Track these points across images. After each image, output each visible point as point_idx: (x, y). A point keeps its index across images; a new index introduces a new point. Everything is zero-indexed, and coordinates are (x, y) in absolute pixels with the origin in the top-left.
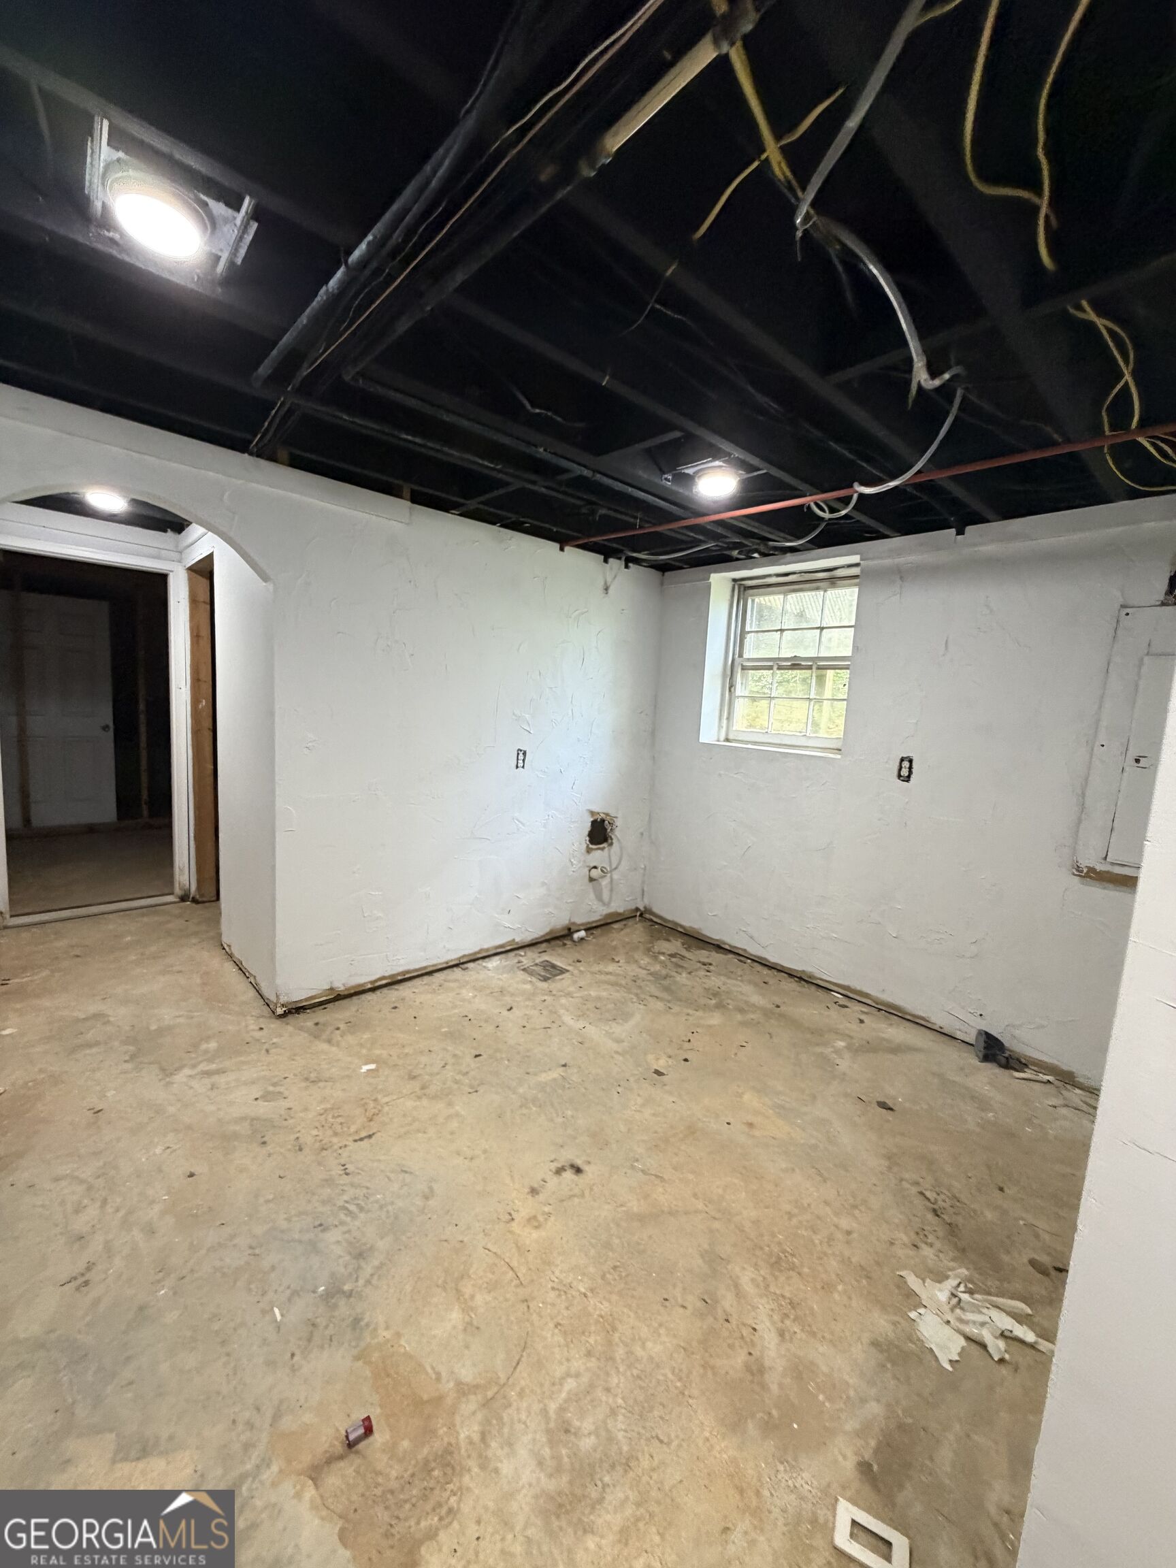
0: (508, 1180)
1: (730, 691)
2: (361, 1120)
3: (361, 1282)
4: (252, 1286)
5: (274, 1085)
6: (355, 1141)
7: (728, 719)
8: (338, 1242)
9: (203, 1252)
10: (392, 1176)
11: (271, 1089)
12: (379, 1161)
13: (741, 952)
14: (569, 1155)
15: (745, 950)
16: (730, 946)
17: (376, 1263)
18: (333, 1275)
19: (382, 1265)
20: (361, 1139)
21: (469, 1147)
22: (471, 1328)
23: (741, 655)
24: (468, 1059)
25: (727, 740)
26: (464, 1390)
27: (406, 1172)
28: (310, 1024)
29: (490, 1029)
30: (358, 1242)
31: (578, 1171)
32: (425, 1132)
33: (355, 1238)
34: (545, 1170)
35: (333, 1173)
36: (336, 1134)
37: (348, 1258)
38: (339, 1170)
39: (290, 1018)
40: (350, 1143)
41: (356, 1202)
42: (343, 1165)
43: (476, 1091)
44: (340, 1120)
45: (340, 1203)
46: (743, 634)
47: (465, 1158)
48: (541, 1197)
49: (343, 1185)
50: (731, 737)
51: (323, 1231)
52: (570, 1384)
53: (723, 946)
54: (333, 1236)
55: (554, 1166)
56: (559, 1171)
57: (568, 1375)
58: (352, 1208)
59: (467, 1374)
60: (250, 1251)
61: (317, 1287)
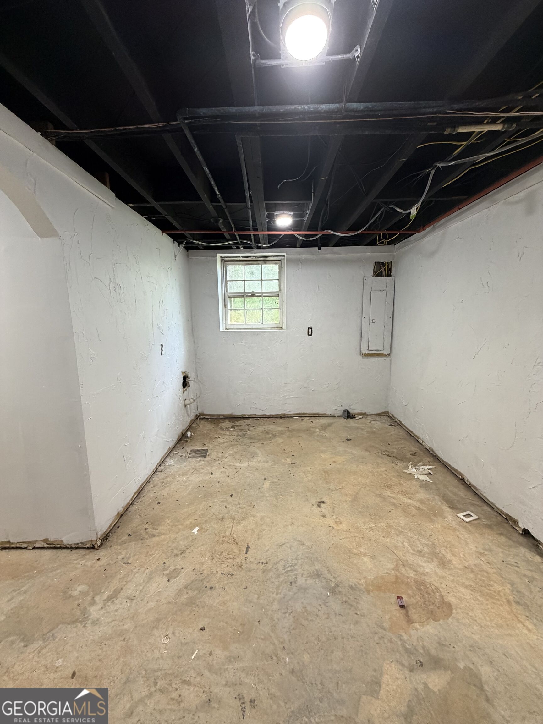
0: (313, 520)
1: (225, 307)
2: (233, 546)
3: (333, 580)
4: (310, 619)
5: (164, 569)
6: (246, 553)
7: (225, 320)
8: (306, 580)
9: (272, 635)
10: (281, 549)
11: (167, 572)
12: (268, 550)
13: (254, 416)
14: (314, 500)
15: (256, 415)
16: (248, 415)
17: (326, 572)
18: (323, 587)
19: (328, 570)
20: (247, 551)
21: (285, 522)
22: (373, 557)
23: (227, 291)
24: (230, 499)
25: (227, 329)
26: (396, 569)
27: (283, 544)
28: (125, 538)
29: (218, 485)
30: (311, 574)
31: (323, 502)
32: (264, 530)
33: (308, 574)
34: (316, 509)
35: (261, 568)
36: (234, 559)
37: (317, 580)
38: (261, 566)
39: (107, 543)
40: (246, 556)
41: (287, 566)
42: (259, 563)
43: (254, 506)
44: (224, 554)
45: (284, 571)
46: (227, 281)
47: (291, 525)
48: (328, 515)
49: (272, 567)
50: (228, 327)
51: (295, 582)
52: (406, 544)
53: (245, 417)
54: (301, 581)
55: (315, 506)
56: (319, 506)
57: (403, 543)
58: (289, 569)
59: (391, 566)
60: (287, 615)
61: (327, 595)
